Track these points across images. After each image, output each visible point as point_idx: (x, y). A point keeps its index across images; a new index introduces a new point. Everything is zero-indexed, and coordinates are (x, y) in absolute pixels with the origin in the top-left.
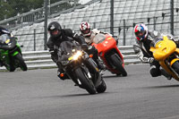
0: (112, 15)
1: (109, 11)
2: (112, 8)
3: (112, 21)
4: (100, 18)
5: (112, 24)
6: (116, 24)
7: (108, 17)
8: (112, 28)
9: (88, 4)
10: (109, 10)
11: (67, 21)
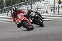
4: (50, 4)
5: (54, 6)
7: (53, 4)
10: (53, 1)
11: (39, 5)
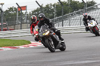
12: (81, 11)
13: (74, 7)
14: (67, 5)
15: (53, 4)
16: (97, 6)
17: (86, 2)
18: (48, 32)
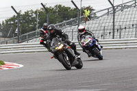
0: (114, 22)
1: (112, 20)
2: (114, 19)
3: (114, 26)
4: (107, 24)
6: (116, 27)
8: (114, 29)
9: (101, 16)
11: (90, 25)
12: (74, 21)
13: (64, 14)
14: (55, 12)
15: (34, 10)
16: (95, 14)
17: (80, 8)
18: (62, 45)
